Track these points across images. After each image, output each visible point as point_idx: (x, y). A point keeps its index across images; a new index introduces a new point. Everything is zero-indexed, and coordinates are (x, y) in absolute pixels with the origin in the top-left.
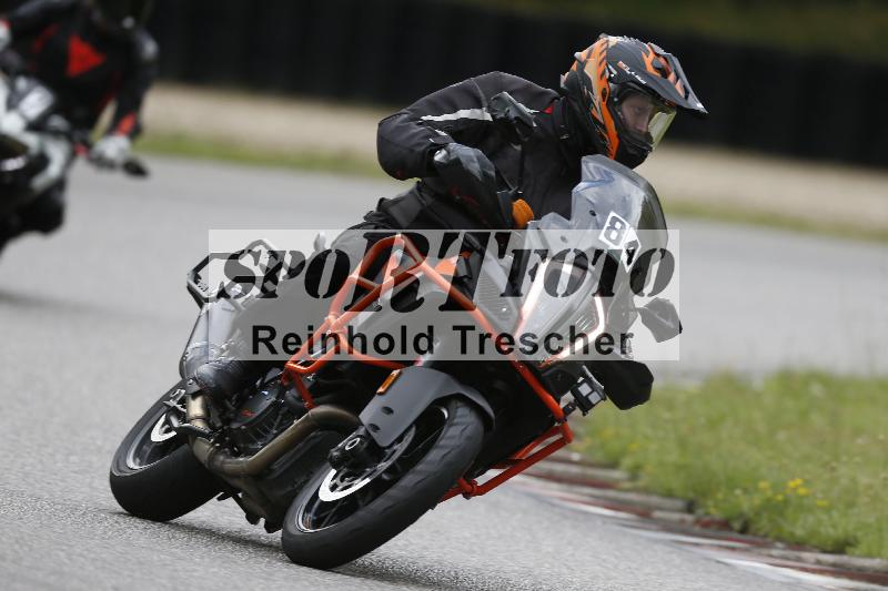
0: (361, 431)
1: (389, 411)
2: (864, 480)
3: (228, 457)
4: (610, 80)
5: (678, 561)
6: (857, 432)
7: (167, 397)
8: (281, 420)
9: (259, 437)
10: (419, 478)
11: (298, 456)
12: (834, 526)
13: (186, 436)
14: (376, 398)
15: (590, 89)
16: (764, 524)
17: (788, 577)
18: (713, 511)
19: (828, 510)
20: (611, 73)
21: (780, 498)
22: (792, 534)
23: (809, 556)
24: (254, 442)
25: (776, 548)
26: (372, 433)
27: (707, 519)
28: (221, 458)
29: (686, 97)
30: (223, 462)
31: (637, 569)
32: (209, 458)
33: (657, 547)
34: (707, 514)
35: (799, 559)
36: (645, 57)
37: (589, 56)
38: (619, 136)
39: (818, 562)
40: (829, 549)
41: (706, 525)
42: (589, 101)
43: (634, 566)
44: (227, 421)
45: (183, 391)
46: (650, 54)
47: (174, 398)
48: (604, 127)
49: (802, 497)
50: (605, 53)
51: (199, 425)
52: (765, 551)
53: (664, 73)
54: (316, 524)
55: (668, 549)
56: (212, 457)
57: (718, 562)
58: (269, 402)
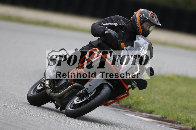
0: (84, 89)
1: (90, 85)
2: (157, 98)
3: (54, 93)
4: (141, 18)
5: (115, 114)
6: (156, 87)
7: (41, 80)
8: (67, 86)
9: (61, 89)
10: (95, 101)
11: (70, 94)
12: (150, 108)
13: (44, 88)
14: (88, 83)
15: (137, 20)
16: (134, 106)
17: (139, 118)
18: (123, 103)
19: (148, 104)
20: (141, 16)
21: (138, 101)
22: (140, 109)
23: (144, 114)
24: (60, 90)
25: (137, 112)
26: (87, 90)
27: (121, 105)
28: (52, 93)
29: (157, 23)
30: (53, 94)
31: (106, 116)
32: (49, 93)
33: (111, 111)
34: (122, 104)
35: (142, 115)
36: (149, 14)
37: (137, 13)
38: (142, 30)
39: (146, 115)
40: (148, 112)
41: (121, 106)
42: (136, 23)
43: (105, 115)
44: (54, 85)
45: (45, 79)
46: (150, 13)
47: (43, 80)
48: (139, 28)
49: (143, 101)
50: (140, 12)
51: (48, 86)
52: (134, 113)
53: (153, 17)
54: (72, 108)
55: (113, 111)
56: (50, 93)
57: (124, 115)
58: (64, 82)
